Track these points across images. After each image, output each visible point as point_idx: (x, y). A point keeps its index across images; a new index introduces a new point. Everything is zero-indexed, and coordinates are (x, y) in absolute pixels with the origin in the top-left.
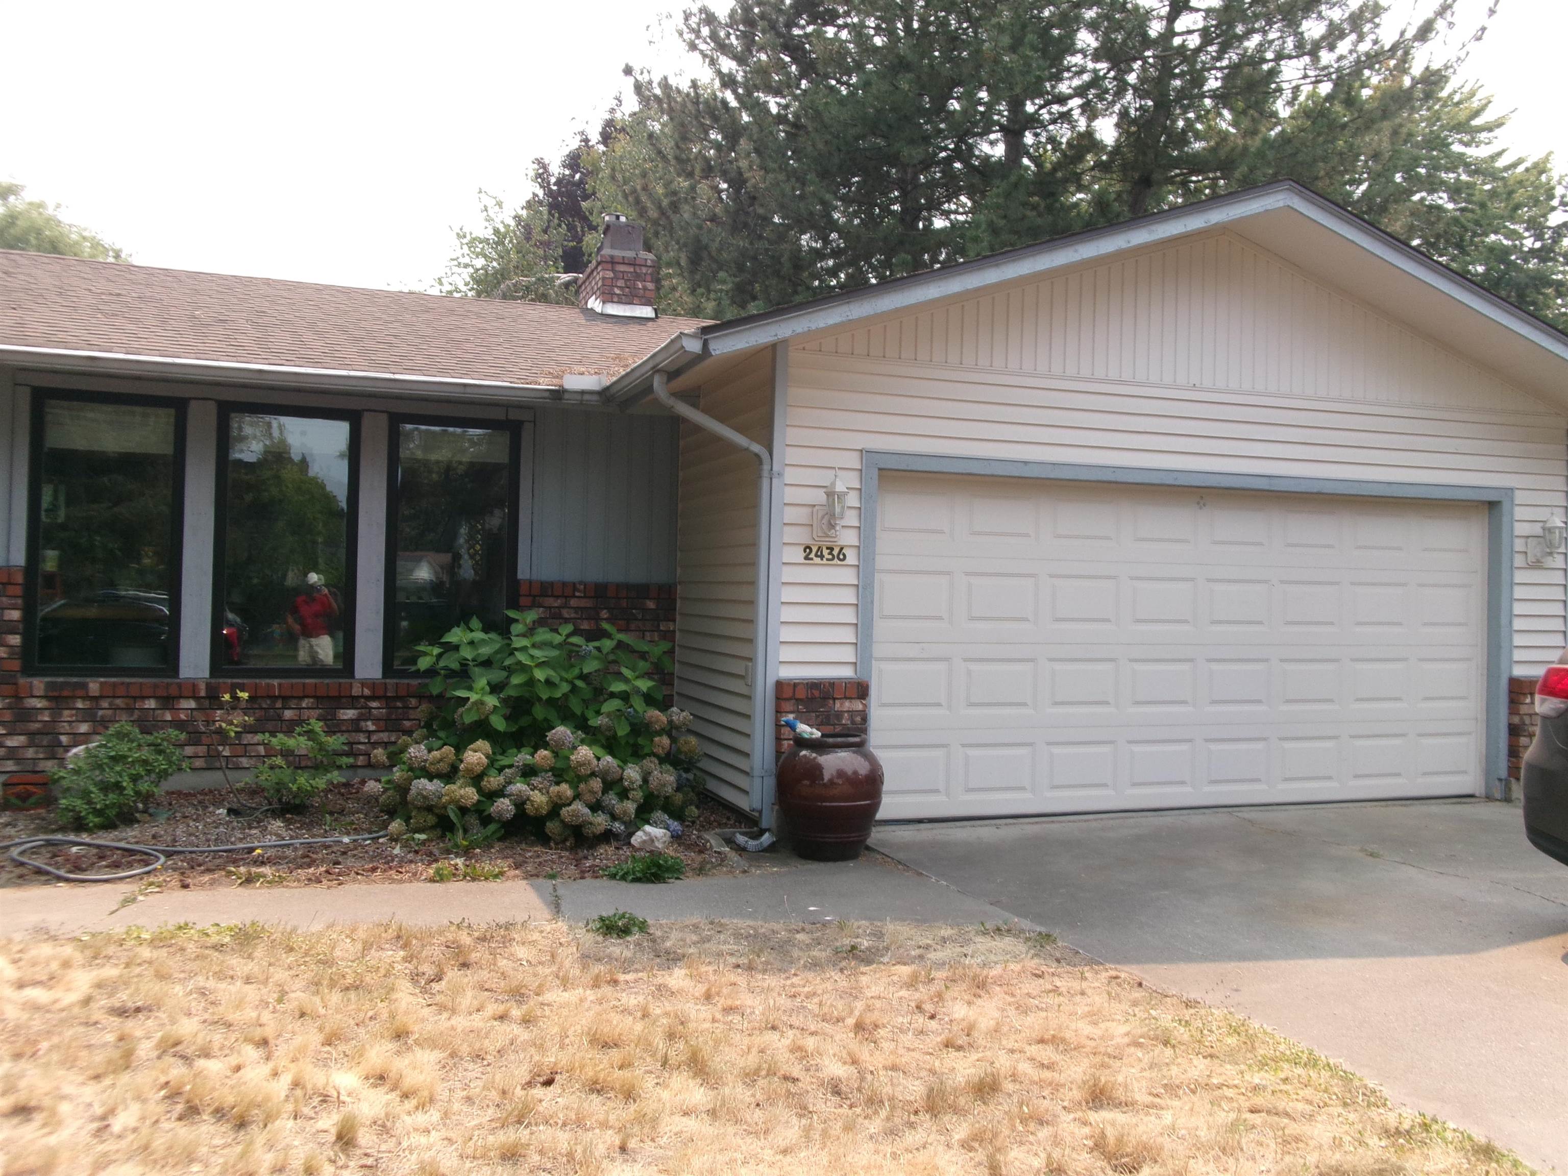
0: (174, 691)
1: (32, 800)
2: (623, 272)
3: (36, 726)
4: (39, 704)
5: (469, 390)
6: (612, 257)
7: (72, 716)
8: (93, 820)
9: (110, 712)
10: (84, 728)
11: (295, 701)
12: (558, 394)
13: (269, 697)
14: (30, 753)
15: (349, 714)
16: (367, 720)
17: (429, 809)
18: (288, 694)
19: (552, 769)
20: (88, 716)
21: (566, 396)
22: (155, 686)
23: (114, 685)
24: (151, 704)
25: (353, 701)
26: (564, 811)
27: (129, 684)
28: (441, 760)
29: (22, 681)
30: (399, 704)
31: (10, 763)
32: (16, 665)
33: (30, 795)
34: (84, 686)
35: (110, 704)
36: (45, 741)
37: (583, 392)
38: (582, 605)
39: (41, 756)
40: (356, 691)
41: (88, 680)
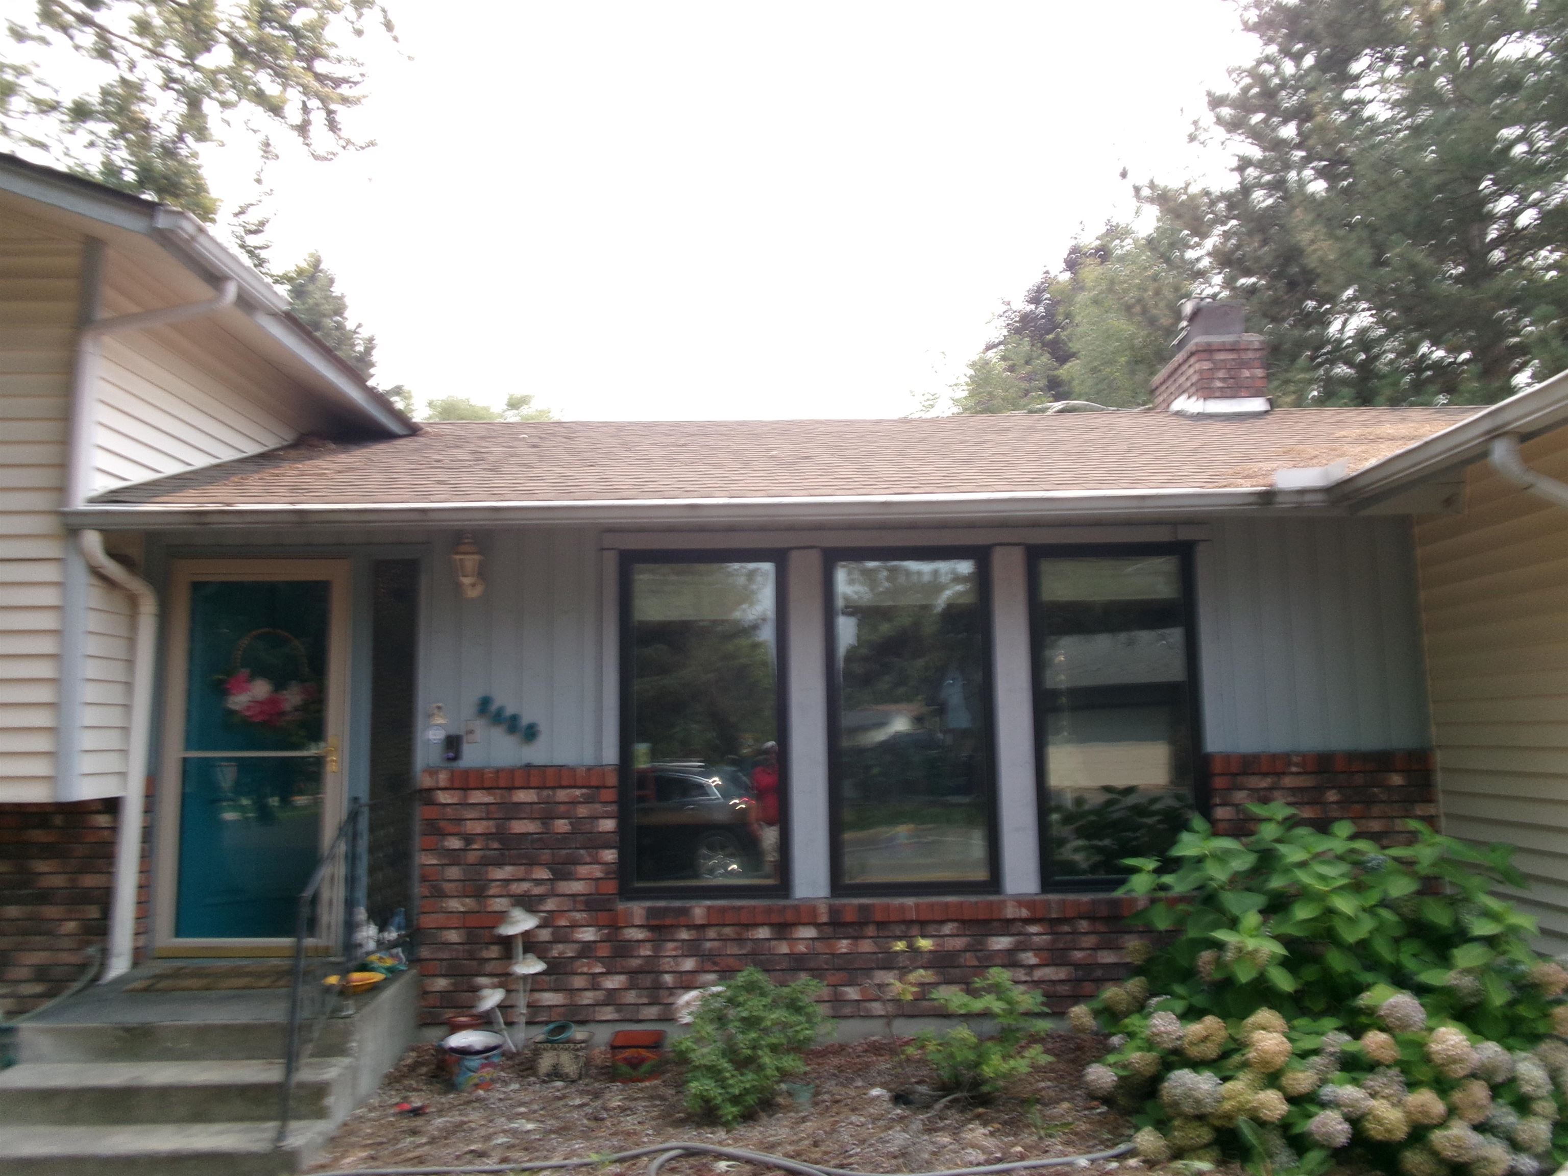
0: (789, 917)
1: (645, 1067)
2: (1222, 361)
3: (635, 963)
4: (639, 935)
5: (1149, 503)
6: (1209, 344)
7: (675, 949)
8: (730, 1111)
9: (716, 944)
10: (689, 964)
11: (936, 926)
12: (1268, 497)
13: (904, 922)
14: (631, 997)
15: (1001, 943)
16: (1024, 950)
17: (1201, 1118)
18: (929, 917)
19: (1397, 1063)
20: (692, 949)
21: (1280, 499)
22: (769, 910)
23: (723, 910)
24: (763, 933)
25: (1006, 926)
26: (1437, 1137)
27: (741, 908)
28: (1205, 1039)
29: (621, 906)
30: (1066, 928)
31: (609, 1009)
32: (611, 887)
33: (642, 1060)
34: (685, 912)
35: (719, 934)
36: (647, 980)
37: (1302, 492)
38: (1302, 785)
39: (645, 1001)
40: (1011, 912)
41: (692, 903)
